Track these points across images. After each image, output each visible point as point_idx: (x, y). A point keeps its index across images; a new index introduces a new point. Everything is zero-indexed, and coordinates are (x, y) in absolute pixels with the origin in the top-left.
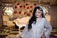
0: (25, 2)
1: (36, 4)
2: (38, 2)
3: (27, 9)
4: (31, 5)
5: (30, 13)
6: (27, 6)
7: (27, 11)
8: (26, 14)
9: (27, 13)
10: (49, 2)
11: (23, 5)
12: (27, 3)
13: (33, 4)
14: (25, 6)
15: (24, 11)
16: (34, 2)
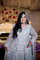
0: (3, 7)
1: (16, 9)
2: (18, 7)
3: (6, 15)
4: (10, 11)
5: (8, 18)
6: (6, 11)
7: (6, 17)
8: (4, 19)
9: (6, 18)
10: (29, 7)
11: (1, 10)
12: (5, 8)
13: (12, 9)
14: (4, 11)
15: (3, 16)
16: (14, 7)
